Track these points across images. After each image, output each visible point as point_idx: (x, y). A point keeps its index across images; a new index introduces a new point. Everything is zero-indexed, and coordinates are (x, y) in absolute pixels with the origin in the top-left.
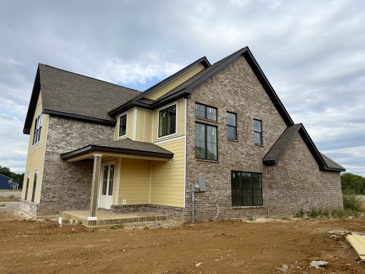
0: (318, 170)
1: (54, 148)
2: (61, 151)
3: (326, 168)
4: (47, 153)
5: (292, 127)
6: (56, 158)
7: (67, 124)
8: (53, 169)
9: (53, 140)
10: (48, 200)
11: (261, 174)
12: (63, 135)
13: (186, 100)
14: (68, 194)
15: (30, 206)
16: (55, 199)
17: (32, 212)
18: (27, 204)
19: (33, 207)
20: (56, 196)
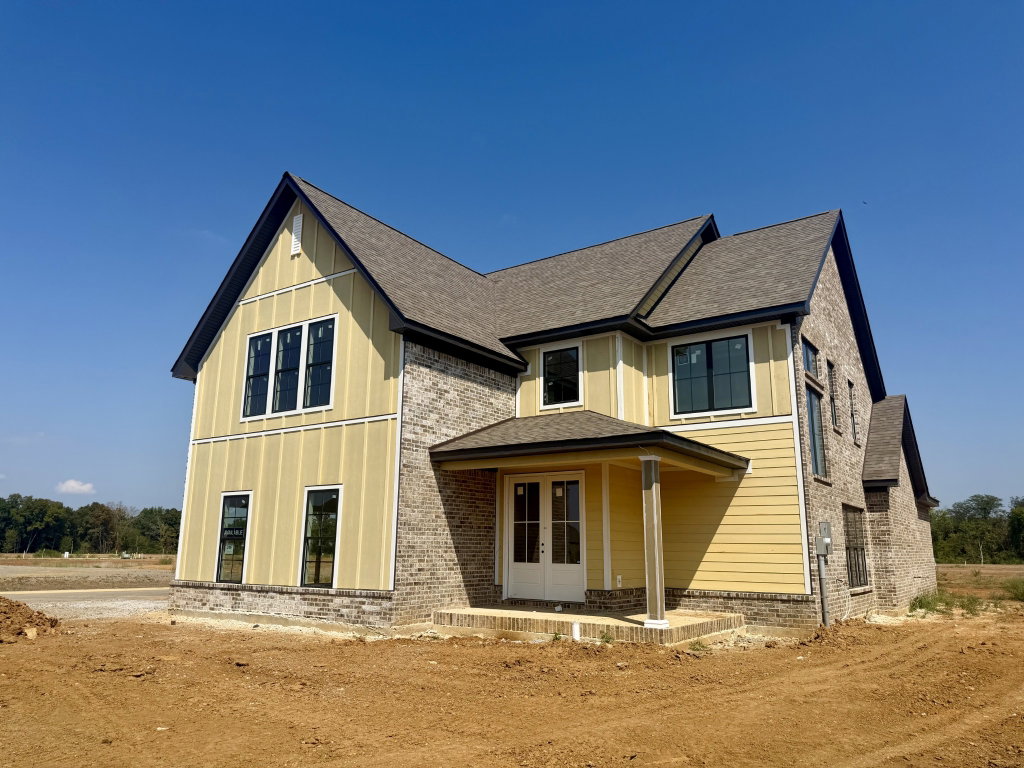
0: (914, 503)
1: (418, 429)
2: (430, 440)
3: (927, 499)
4: (404, 444)
5: (884, 402)
6: (423, 458)
7: (440, 363)
8: (417, 492)
9: (415, 407)
10: (411, 580)
11: (860, 510)
12: (433, 395)
13: (787, 327)
14: (445, 560)
15: (305, 599)
16: (423, 577)
17: (342, 616)
18: (271, 594)
19: (338, 601)
20: (424, 565)
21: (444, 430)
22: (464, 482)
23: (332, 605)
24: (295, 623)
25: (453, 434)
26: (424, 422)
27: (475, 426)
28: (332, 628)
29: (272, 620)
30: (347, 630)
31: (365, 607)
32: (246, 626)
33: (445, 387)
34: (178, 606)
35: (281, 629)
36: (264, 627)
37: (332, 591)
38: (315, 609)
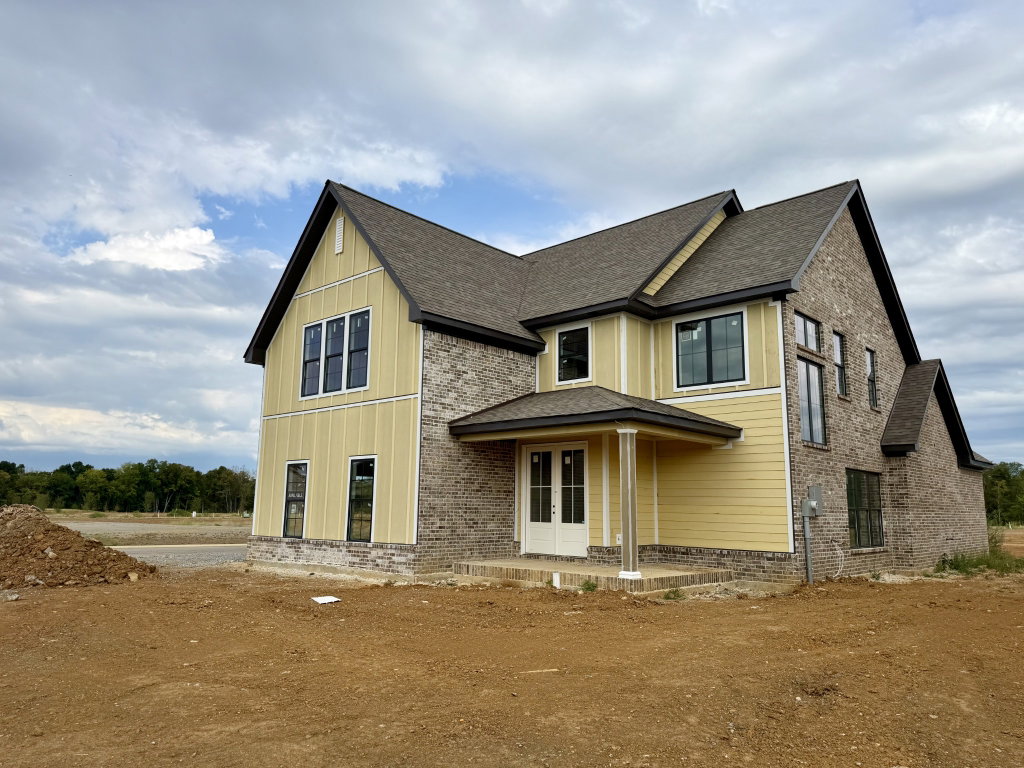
0: (955, 466)
1: (437, 407)
2: (449, 415)
3: (972, 462)
4: (425, 421)
5: (918, 367)
6: (441, 432)
7: (458, 347)
8: (437, 461)
9: (434, 388)
10: (432, 536)
11: (878, 474)
12: (451, 376)
13: (778, 304)
14: (465, 520)
15: (349, 551)
16: (444, 533)
17: (377, 565)
18: (324, 547)
19: (374, 553)
20: (445, 524)
21: (463, 407)
22: (482, 452)
23: (370, 557)
24: (341, 572)
25: (472, 409)
26: (443, 400)
27: (493, 402)
28: (370, 575)
29: (325, 569)
30: (382, 577)
31: (395, 558)
32: (304, 573)
33: (464, 369)
34: (254, 557)
35: (331, 576)
36: (317, 574)
37: (370, 545)
38: (357, 560)
